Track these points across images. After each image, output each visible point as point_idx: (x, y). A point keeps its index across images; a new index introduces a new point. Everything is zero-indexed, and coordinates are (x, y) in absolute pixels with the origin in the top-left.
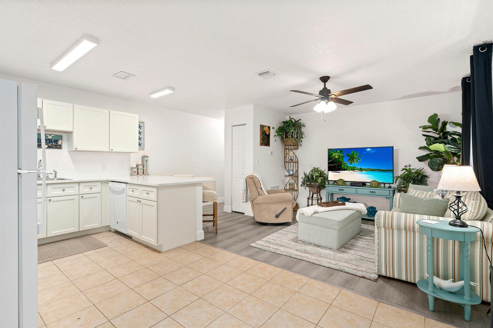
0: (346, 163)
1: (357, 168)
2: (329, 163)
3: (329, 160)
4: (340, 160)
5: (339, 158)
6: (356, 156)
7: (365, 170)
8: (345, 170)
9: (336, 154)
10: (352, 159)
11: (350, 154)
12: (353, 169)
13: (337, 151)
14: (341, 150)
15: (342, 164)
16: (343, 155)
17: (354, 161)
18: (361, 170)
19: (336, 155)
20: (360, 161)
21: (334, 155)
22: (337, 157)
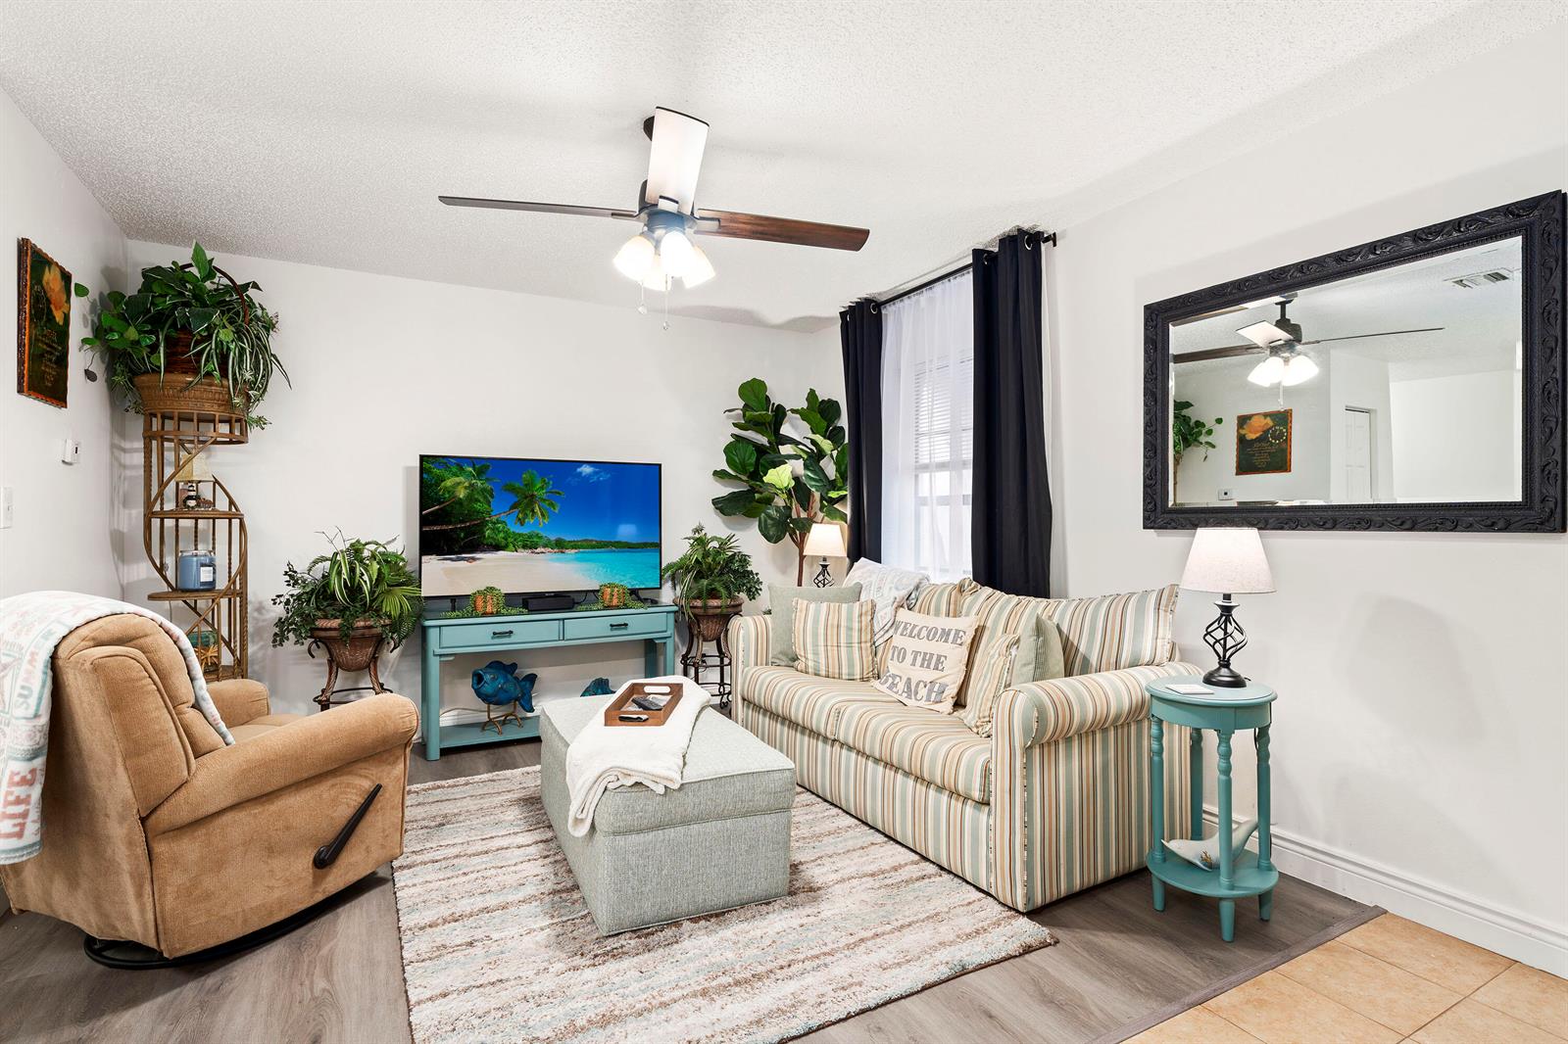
0: (503, 517)
1: (544, 541)
2: (424, 520)
3: (423, 507)
4: (478, 506)
5: (470, 498)
6: (541, 494)
7: (575, 546)
8: (497, 548)
9: (457, 479)
10: (525, 503)
11: (517, 485)
12: (530, 544)
13: (461, 468)
14: (483, 466)
15: (484, 523)
16: (488, 486)
17: (533, 511)
18: (560, 545)
19: (458, 486)
20: (557, 511)
21: (448, 483)
22: (462, 494)
